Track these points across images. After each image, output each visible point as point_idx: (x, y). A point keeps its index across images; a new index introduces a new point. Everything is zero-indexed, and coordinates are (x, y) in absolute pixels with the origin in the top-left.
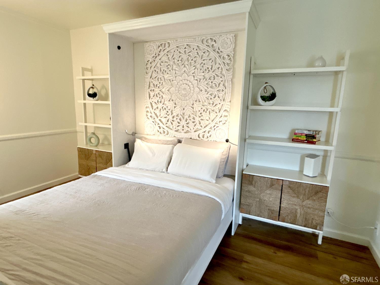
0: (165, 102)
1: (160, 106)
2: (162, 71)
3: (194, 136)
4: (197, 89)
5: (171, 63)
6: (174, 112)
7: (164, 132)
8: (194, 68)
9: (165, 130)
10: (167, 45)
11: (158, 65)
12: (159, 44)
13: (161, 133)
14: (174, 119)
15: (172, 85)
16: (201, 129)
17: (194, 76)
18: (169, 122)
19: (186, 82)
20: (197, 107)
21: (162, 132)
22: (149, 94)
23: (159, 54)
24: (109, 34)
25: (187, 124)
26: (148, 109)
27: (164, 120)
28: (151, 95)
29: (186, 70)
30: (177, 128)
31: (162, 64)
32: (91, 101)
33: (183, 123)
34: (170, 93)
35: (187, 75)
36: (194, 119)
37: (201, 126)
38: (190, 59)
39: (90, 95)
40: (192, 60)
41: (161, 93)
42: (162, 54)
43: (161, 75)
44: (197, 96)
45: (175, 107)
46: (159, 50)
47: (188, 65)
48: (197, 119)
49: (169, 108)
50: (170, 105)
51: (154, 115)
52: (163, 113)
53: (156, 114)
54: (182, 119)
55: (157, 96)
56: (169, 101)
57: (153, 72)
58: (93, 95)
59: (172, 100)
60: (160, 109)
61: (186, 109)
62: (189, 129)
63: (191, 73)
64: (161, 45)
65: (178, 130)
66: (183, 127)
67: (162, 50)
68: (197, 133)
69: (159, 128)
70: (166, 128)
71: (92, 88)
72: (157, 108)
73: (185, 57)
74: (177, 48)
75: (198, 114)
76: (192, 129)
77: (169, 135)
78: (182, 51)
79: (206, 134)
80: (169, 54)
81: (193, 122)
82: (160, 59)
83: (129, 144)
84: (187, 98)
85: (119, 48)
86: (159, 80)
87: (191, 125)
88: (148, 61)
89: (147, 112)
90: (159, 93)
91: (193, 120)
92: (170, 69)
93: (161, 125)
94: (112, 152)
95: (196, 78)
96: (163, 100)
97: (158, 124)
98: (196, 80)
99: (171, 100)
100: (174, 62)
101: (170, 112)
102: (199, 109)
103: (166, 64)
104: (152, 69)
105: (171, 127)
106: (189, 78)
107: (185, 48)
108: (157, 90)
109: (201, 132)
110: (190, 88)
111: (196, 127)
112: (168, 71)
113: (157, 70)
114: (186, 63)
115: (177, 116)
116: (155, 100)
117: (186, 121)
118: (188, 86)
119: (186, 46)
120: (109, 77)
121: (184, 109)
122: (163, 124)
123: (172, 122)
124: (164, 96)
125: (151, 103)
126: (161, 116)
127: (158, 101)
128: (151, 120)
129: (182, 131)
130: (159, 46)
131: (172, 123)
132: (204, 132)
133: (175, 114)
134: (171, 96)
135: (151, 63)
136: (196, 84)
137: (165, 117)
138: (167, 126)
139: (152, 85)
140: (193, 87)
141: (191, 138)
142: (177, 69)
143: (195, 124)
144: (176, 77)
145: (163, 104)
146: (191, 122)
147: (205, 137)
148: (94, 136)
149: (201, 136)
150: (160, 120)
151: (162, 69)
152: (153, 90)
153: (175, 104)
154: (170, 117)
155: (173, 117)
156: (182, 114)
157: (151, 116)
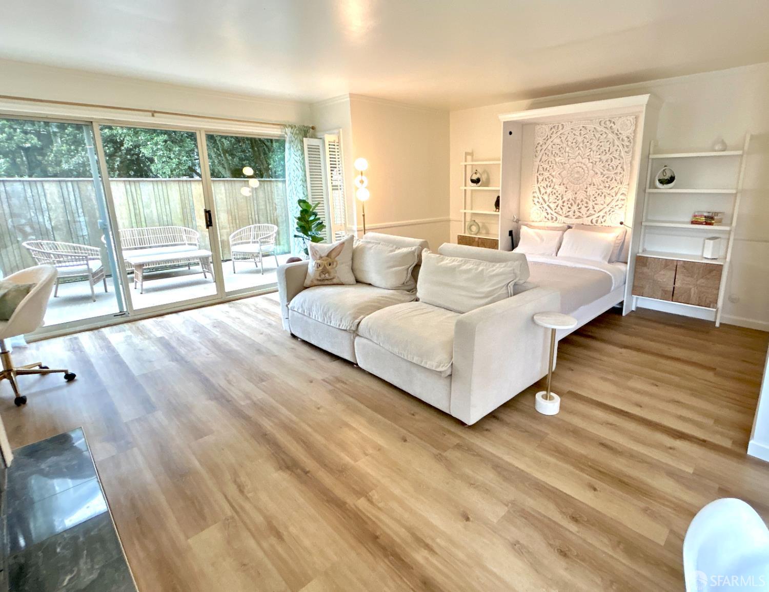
0: (555, 187)
1: (549, 190)
2: (554, 153)
3: (587, 221)
4: (591, 172)
5: (565, 145)
6: (564, 196)
7: (552, 218)
8: (590, 150)
9: (553, 216)
10: (560, 127)
11: (549, 147)
12: (551, 126)
13: (548, 219)
14: (564, 204)
15: (564, 168)
16: (594, 214)
17: (589, 159)
18: (559, 207)
19: (580, 165)
20: (591, 191)
21: (550, 219)
22: (538, 178)
23: (551, 137)
24: (504, 122)
25: (579, 209)
26: (535, 195)
27: (553, 206)
28: (539, 179)
29: (581, 153)
30: (567, 214)
31: (554, 146)
32: (474, 187)
33: (575, 207)
34: (562, 177)
35: (581, 158)
36: (587, 203)
37: (595, 211)
38: (585, 141)
39: (473, 181)
40: (588, 142)
41: (550, 177)
42: (554, 136)
43: (552, 158)
44: (592, 179)
45: (566, 191)
46: (551, 132)
47: (583, 147)
48: (591, 204)
49: (559, 192)
50: (561, 189)
51: (541, 201)
52: (552, 198)
53: (544, 200)
54: (573, 203)
55: (546, 180)
56: (560, 185)
57: (543, 155)
58: (477, 181)
59: (564, 184)
60: (549, 194)
61: (578, 193)
62: (581, 215)
63: (586, 156)
64: (554, 127)
65: (569, 216)
66: (574, 212)
67: (555, 132)
68: (590, 219)
69: (546, 214)
70: (555, 214)
71: (475, 173)
72: (546, 193)
73: (580, 139)
74: (572, 130)
75: (592, 198)
76: (584, 214)
77: (557, 221)
78: (577, 133)
79: (600, 220)
80: (562, 136)
81: (586, 207)
82: (552, 142)
83: (513, 232)
84: (580, 181)
85: (511, 133)
86: (550, 163)
87: (584, 210)
88: (538, 144)
89: (534, 197)
90: (548, 177)
91: (586, 205)
92: (563, 151)
93: (549, 211)
94: (499, 239)
95: (591, 161)
96: (552, 185)
97: (546, 210)
98: (592, 163)
99: (562, 184)
100: (567, 144)
101: (560, 197)
102: (594, 192)
103: (559, 146)
104: (543, 151)
105: (561, 213)
106: (583, 161)
107: (581, 130)
108: (546, 174)
109: (594, 218)
110: (584, 171)
111: (589, 212)
112: (559, 154)
113: (548, 153)
114: (581, 145)
115: (568, 200)
116: (544, 184)
117: (578, 206)
118: (582, 169)
119: (581, 128)
120: (501, 162)
121: (576, 193)
122: (552, 210)
123: (562, 207)
124: (554, 180)
125: (539, 187)
126: (550, 201)
127: (547, 186)
128: (538, 205)
129: (573, 217)
130: (552, 128)
131: (562, 209)
132: (598, 217)
133: (565, 199)
134: (563, 180)
135: (541, 146)
136: (591, 167)
137: (555, 203)
138: (556, 212)
139: (541, 168)
140: (588, 170)
141: (583, 224)
142: (570, 151)
143: (588, 208)
144: (569, 160)
145: (553, 188)
146: (583, 207)
147: (599, 221)
148: (475, 223)
149: (594, 221)
150: (548, 206)
151: (554, 152)
152: (542, 174)
153: (567, 188)
154: (560, 202)
155: (564, 202)
156: (573, 199)
157: (538, 202)
